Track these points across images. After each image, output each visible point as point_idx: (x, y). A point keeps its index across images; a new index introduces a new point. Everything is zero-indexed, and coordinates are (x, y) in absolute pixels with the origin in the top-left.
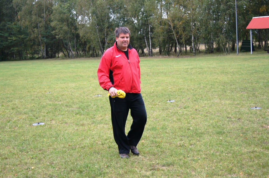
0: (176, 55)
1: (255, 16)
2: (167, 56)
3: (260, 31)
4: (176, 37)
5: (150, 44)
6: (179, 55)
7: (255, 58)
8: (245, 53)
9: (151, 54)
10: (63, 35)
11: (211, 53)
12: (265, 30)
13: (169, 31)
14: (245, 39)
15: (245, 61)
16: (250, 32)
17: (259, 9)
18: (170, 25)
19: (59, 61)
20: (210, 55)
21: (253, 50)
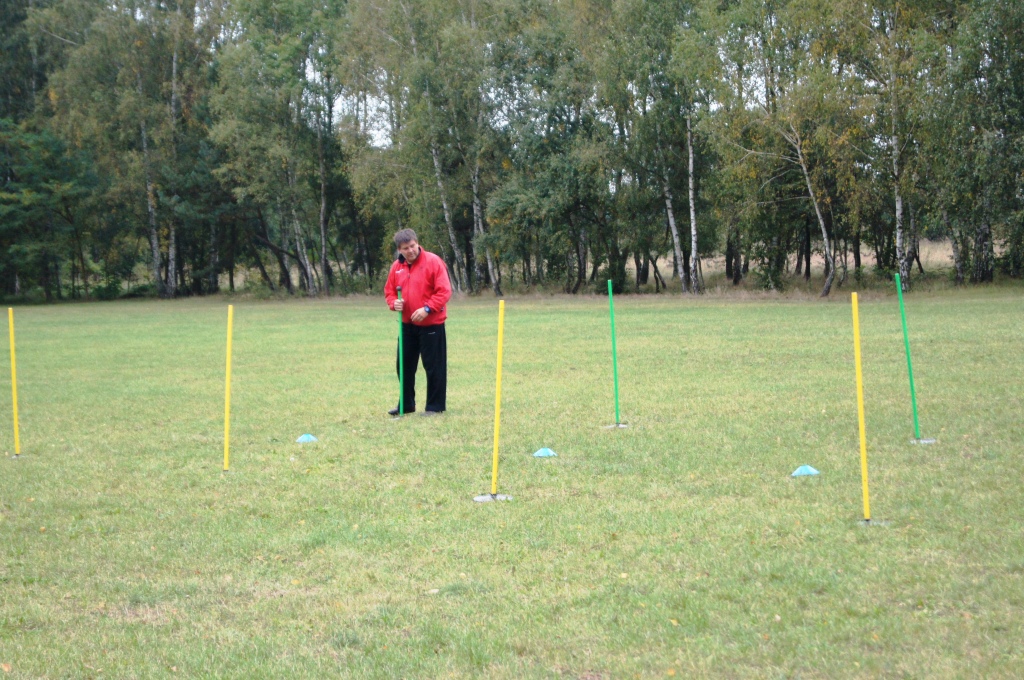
0: (813, 290)
2: (774, 292)
4: (821, 204)
5: (694, 232)
6: (832, 290)
9: (690, 283)
10: (265, 185)
11: (983, 279)
13: (787, 173)
18: (791, 147)
20: (982, 289)
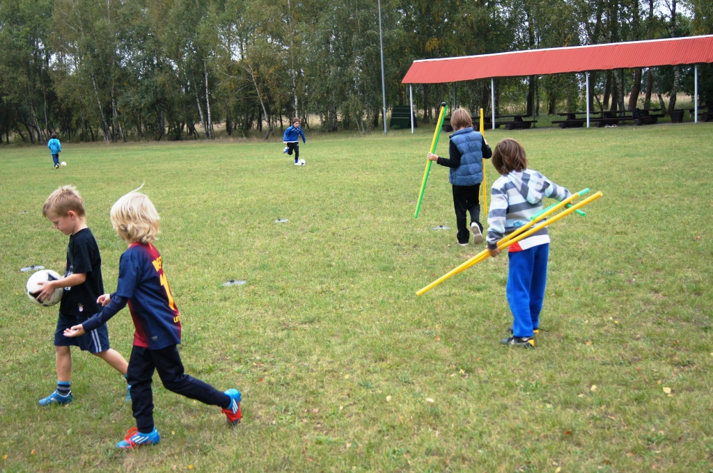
0: (262, 137)
1: (417, 59)
2: (245, 138)
3: (426, 86)
4: (263, 99)
5: (209, 113)
6: (269, 137)
7: (421, 140)
8: (400, 132)
9: (210, 135)
10: (17, 95)
11: (333, 131)
12: (436, 85)
13: (248, 87)
14: (397, 103)
15: (404, 146)
16: (409, 90)
17: (424, 45)
18: (250, 75)
19: (12, 150)
20: (332, 135)
21: (416, 126)
